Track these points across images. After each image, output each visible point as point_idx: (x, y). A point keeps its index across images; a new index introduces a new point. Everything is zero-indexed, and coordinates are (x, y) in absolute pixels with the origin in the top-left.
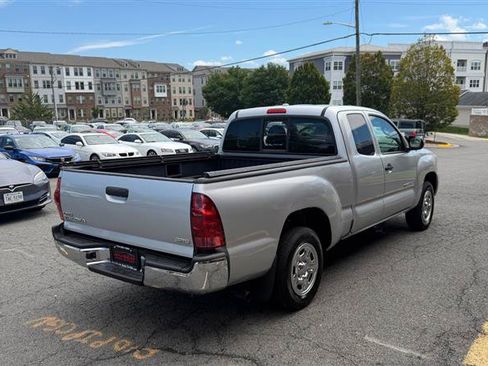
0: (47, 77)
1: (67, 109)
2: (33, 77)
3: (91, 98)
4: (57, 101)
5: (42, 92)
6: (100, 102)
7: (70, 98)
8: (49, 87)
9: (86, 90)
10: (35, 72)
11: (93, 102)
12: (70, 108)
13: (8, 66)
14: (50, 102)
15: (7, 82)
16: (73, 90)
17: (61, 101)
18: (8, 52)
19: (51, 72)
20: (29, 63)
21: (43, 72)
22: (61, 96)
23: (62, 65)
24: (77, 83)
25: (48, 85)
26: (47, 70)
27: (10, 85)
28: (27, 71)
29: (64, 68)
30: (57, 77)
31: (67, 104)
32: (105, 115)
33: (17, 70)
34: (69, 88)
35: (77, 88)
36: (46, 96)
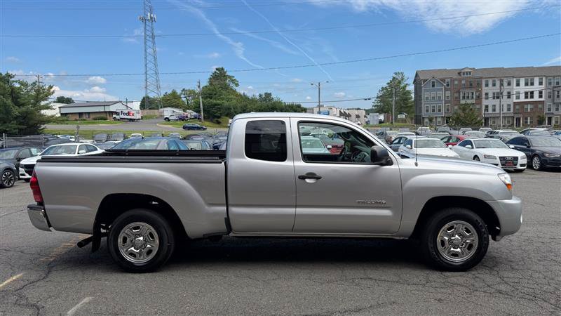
0: (497, 89)
1: (513, 117)
2: (485, 90)
3: (540, 106)
4: (505, 111)
5: (490, 102)
6: (549, 110)
7: (517, 107)
8: (498, 98)
9: (536, 98)
10: (487, 85)
11: (542, 109)
12: (516, 116)
13: (463, 82)
14: (497, 111)
15: (462, 95)
16: (522, 99)
17: (509, 109)
18: (466, 70)
19: (502, 85)
20: (481, 78)
21: (494, 85)
22: (509, 105)
23: (513, 77)
24: (526, 93)
25: (497, 96)
26: (498, 83)
27: (464, 97)
28: (479, 85)
29: (515, 80)
30: (506, 89)
31: (514, 113)
32: (553, 122)
33: (471, 85)
34: (518, 97)
35: (526, 97)
36: (494, 106)
